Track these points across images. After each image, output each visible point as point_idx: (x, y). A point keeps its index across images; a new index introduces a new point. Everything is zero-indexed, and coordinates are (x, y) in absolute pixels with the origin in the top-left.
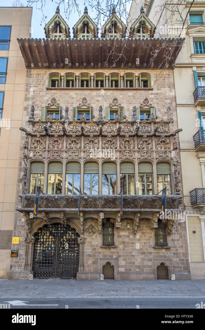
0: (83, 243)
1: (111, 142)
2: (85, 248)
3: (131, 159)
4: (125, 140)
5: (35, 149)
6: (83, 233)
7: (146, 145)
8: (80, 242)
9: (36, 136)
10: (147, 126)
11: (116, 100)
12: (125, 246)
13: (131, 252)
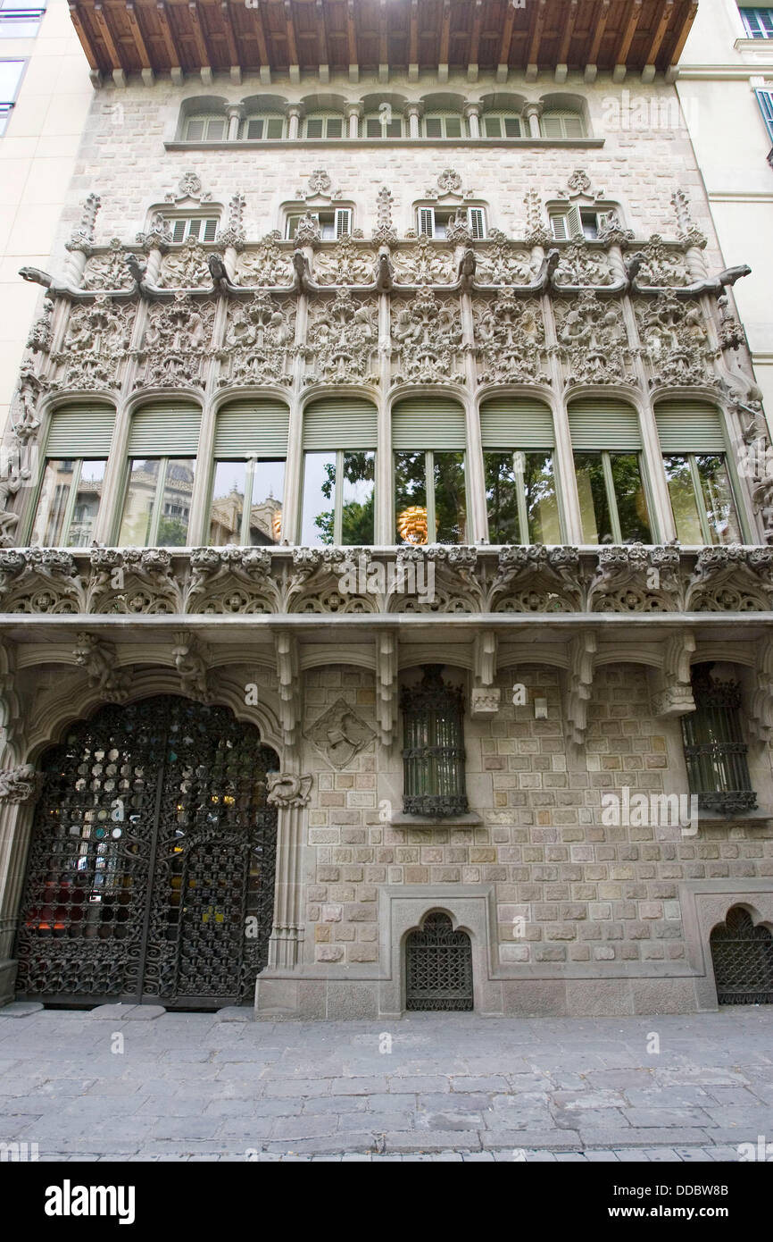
0: (297, 803)
1: (430, 318)
2: (304, 829)
3: (531, 383)
4: (498, 308)
5: (79, 353)
6: (296, 751)
7: (594, 327)
8: (279, 796)
9: (89, 301)
10: (591, 260)
11: (453, 177)
12: (530, 815)
13: (564, 852)
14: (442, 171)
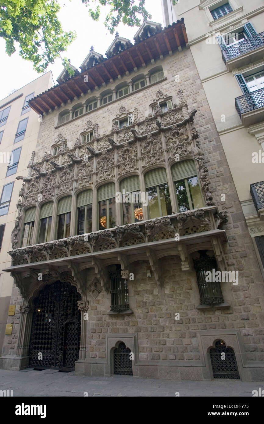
0: (85, 309)
1: (106, 159)
4: (123, 150)
6: (85, 293)
7: (152, 146)
8: (81, 308)
10: (152, 123)
11: (123, 108)
12: (147, 309)
13: (158, 322)
14: (119, 107)
